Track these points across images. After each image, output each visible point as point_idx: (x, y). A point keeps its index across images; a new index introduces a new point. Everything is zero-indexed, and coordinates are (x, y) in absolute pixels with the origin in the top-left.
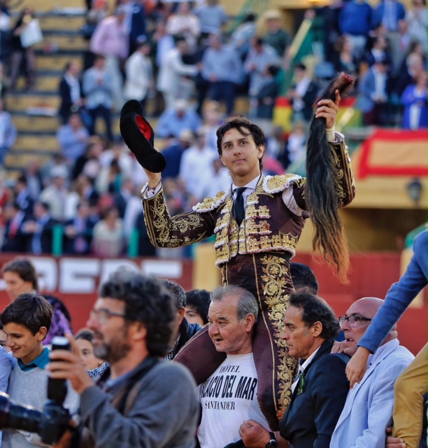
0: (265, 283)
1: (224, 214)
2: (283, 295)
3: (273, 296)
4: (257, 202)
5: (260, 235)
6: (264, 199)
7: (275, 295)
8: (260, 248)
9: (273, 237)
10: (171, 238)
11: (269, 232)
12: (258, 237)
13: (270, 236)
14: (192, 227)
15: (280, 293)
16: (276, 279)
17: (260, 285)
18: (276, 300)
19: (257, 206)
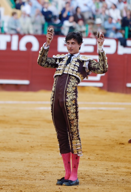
0: (68, 87)
1: (64, 60)
2: (73, 92)
3: (70, 93)
4: (77, 60)
5: (74, 70)
6: (79, 61)
7: (71, 92)
8: (73, 73)
9: (78, 73)
10: (45, 64)
11: (77, 71)
12: (73, 70)
13: (77, 72)
14: (52, 62)
15: (72, 92)
16: (72, 87)
17: (66, 88)
18: (70, 94)
19: (76, 61)
